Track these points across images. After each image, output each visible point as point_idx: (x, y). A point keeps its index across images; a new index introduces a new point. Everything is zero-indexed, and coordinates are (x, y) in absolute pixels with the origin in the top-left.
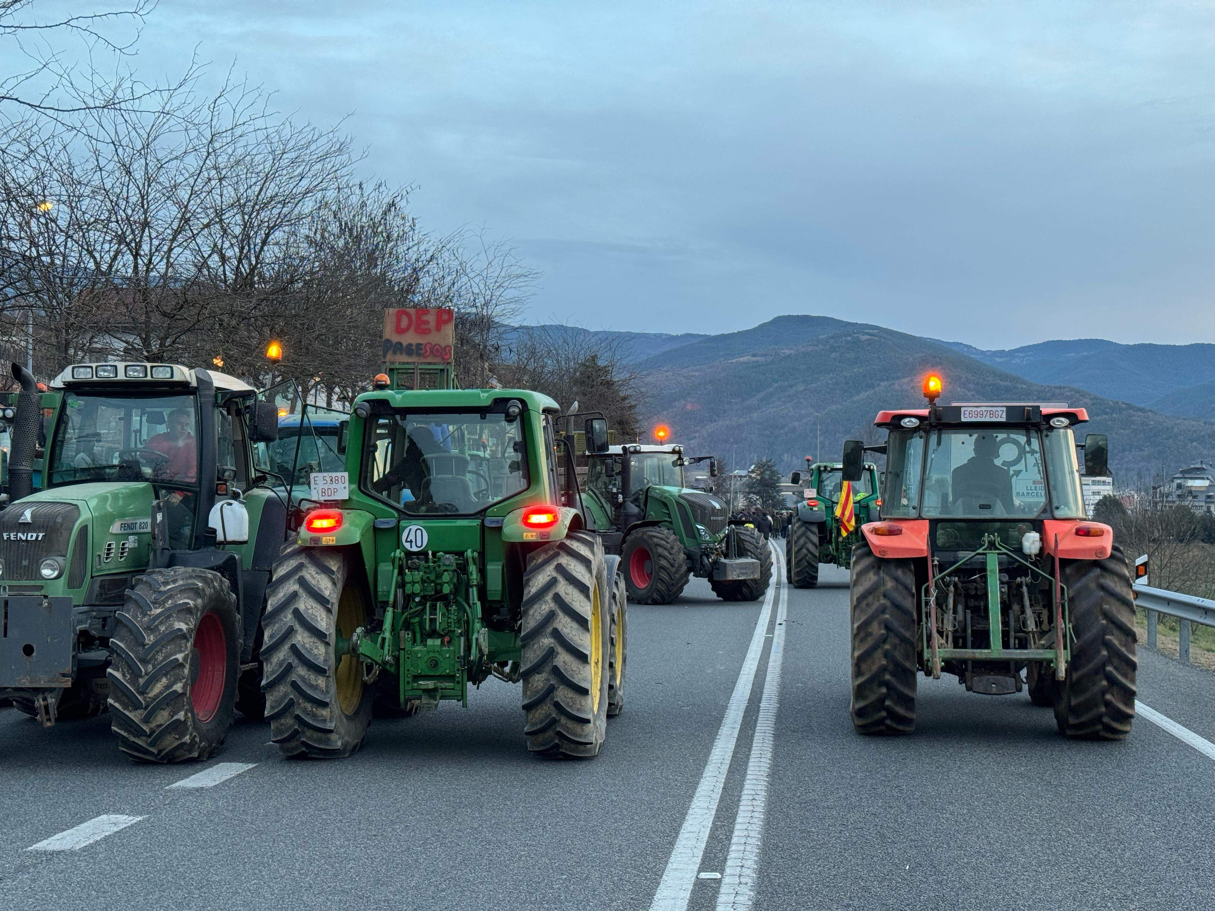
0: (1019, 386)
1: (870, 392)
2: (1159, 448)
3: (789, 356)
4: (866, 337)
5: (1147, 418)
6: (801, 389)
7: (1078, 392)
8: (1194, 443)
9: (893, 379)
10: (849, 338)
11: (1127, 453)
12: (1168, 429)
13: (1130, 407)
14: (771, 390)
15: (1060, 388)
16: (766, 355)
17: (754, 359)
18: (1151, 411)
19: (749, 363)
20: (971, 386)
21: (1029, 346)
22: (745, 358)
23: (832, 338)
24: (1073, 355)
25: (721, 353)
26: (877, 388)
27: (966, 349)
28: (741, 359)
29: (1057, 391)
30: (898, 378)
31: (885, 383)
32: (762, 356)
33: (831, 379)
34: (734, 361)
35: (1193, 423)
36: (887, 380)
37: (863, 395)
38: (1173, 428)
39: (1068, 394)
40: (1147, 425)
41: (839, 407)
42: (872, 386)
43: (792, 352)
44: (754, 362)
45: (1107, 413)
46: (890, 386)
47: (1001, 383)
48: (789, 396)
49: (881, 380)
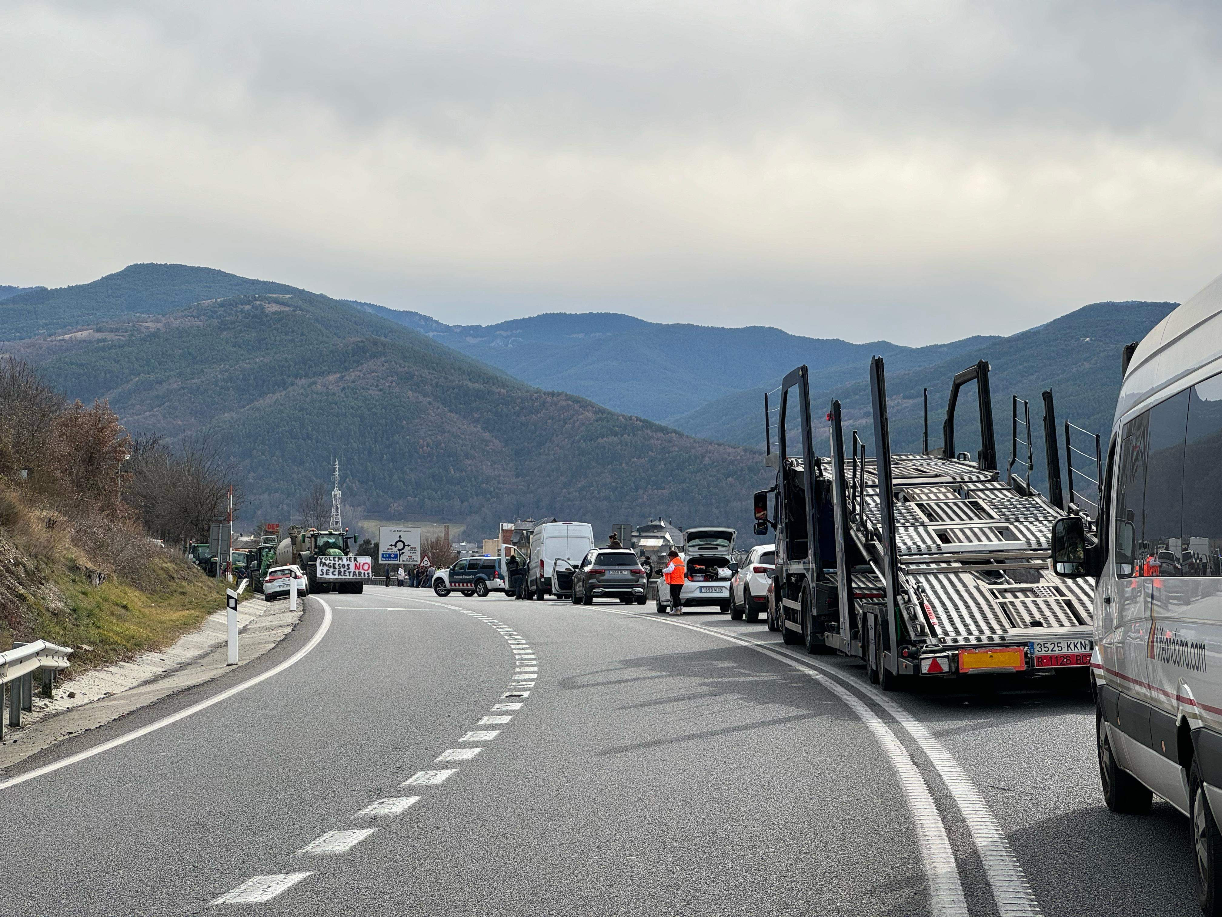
0: (496, 390)
1: (279, 395)
2: (684, 485)
3: (155, 335)
4: (275, 308)
5: (669, 441)
6: (175, 386)
7: (578, 402)
8: (730, 479)
9: (315, 375)
10: (247, 307)
11: (641, 492)
12: (696, 457)
13: (647, 424)
14: (129, 386)
15: (553, 394)
16: (117, 330)
17: (99, 335)
18: (675, 431)
19: (90, 342)
20: (428, 388)
21: (516, 321)
22: (85, 334)
23: (222, 305)
24: (581, 336)
25: (42, 322)
26: (291, 388)
27: (423, 323)
28: (78, 335)
29: (549, 399)
30: (322, 374)
31: (303, 381)
32: (112, 331)
33: (221, 372)
34: (67, 337)
35: (730, 450)
36: (306, 376)
37: (270, 399)
38: (703, 456)
39: (564, 403)
40: (669, 452)
41: (234, 415)
42: (283, 385)
43: (159, 325)
44: (99, 341)
45: (616, 434)
46: (310, 386)
47: (470, 384)
48: (158, 397)
49: (296, 376)
